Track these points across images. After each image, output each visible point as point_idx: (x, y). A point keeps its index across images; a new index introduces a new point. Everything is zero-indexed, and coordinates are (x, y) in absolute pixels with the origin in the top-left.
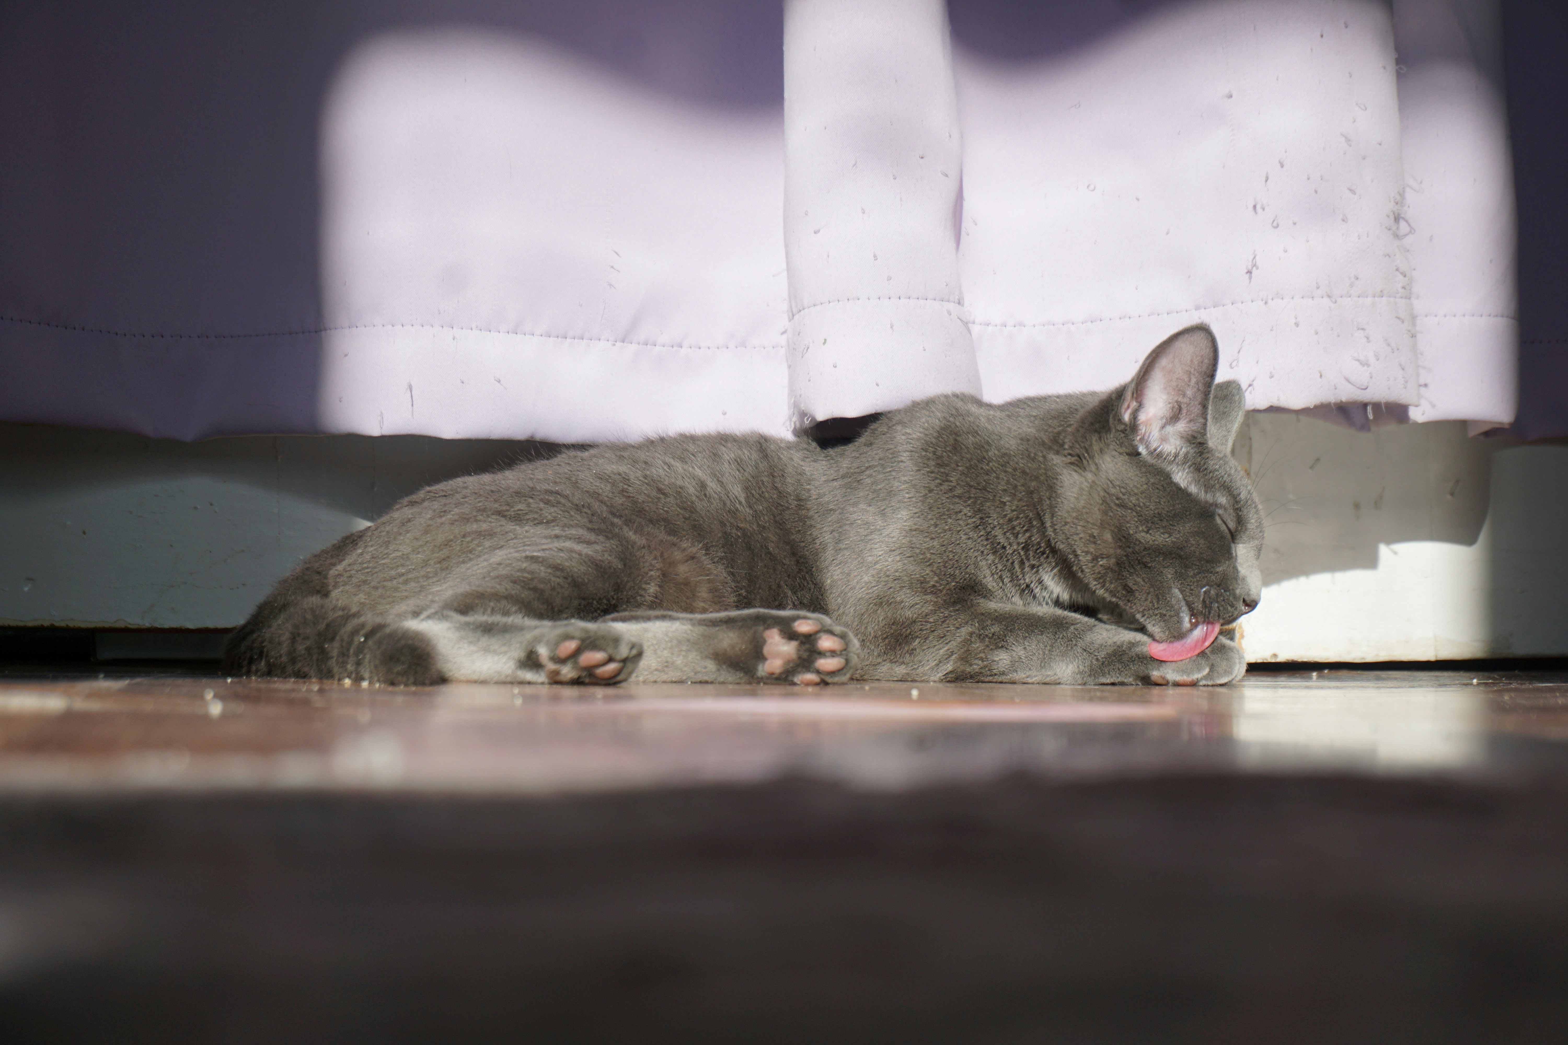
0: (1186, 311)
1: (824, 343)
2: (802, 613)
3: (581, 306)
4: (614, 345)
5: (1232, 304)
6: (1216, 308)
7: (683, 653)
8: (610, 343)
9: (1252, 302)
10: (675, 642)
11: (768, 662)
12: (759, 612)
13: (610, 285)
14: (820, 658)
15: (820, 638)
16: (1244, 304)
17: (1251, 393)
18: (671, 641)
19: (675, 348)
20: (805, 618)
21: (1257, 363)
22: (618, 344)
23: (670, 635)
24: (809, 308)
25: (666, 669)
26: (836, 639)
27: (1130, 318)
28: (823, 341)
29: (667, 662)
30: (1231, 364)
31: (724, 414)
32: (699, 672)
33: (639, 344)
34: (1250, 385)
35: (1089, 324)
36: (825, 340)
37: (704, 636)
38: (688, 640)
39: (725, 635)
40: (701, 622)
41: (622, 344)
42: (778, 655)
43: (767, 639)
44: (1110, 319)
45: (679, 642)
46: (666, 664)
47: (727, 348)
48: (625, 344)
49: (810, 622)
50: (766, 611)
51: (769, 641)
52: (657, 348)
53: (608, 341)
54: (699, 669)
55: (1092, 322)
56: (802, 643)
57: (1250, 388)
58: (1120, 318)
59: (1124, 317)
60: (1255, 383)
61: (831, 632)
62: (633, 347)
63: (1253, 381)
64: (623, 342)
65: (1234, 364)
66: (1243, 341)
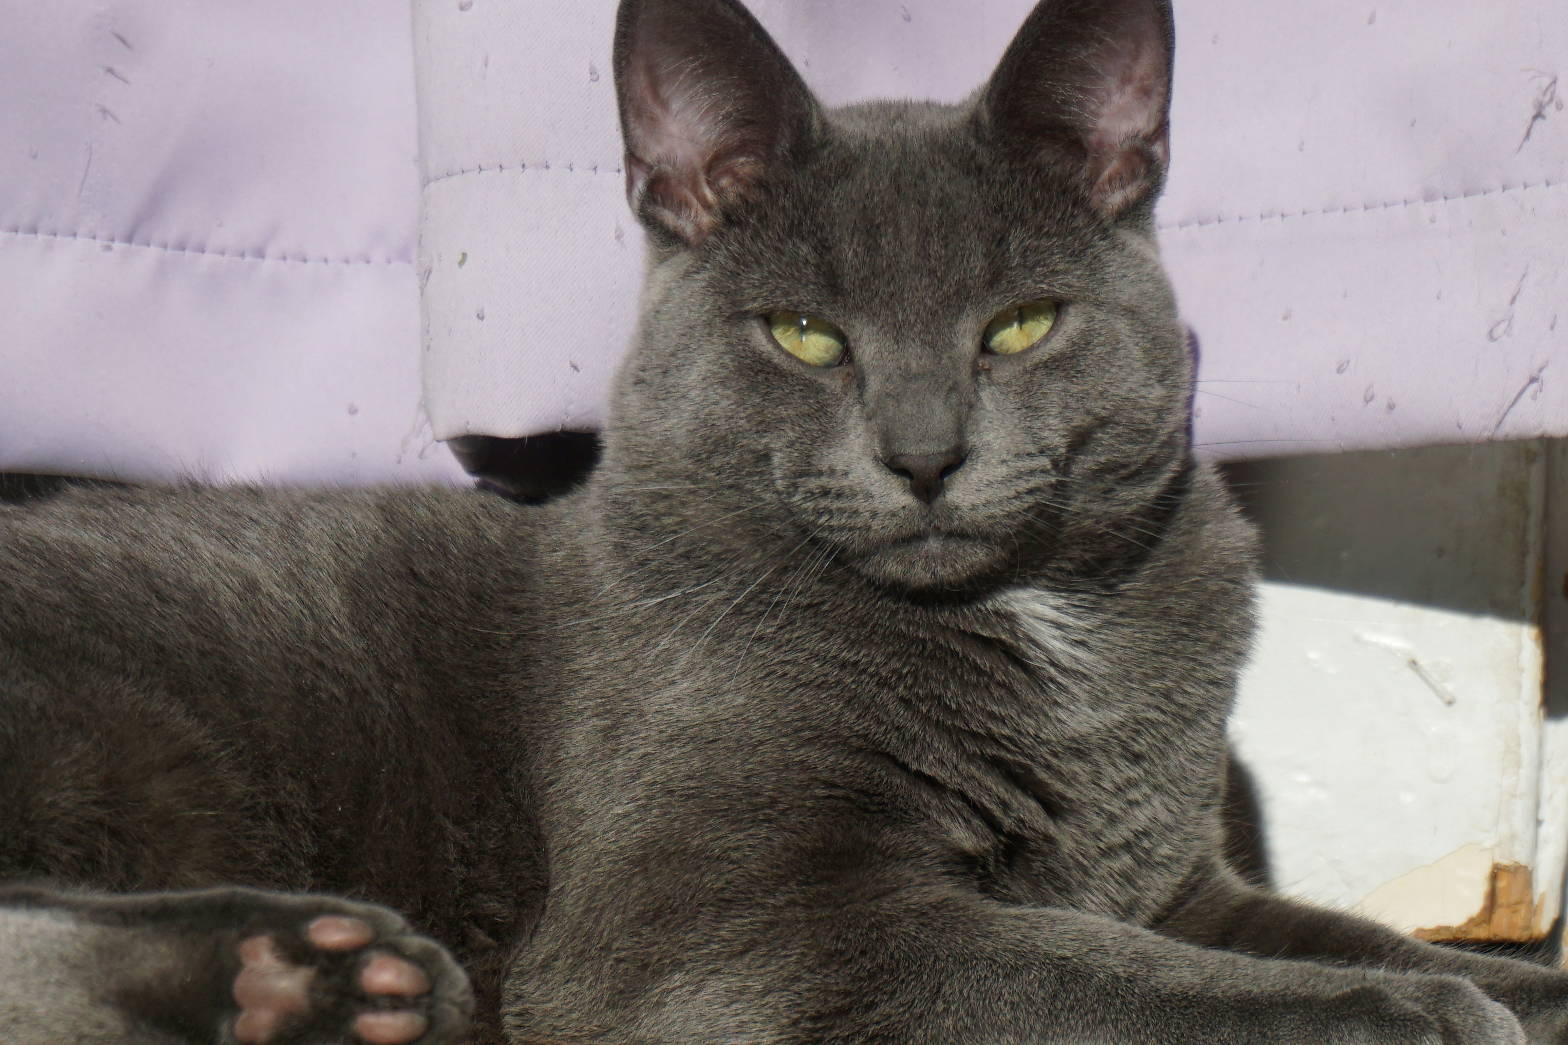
0: (1405, 202)
1: (461, 263)
2: (330, 899)
3: (35, 157)
4: (109, 248)
5: (1504, 189)
6: (1469, 198)
7: (52, 989)
8: (99, 243)
9: (1548, 184)
10: (33, 963)
11: (243, 1016)
12: (235, 894)
13: (105, 111)
14: (364, 1011)
15: (366, 964)
16: (1528, 189)
17: (1534, 397)
18: (24, 959)
19: (248, 259)
20: (338, 912)
21: (1552, 328)
22: (118, 246)
23: (26, 943)
24: (438, 179)
25: (13, 1027)
26: (405, 966)
27: (1283, 216)
28: (460, 257)
29: (14, 1009)
30: (1491, 331)
31: (353, 411)
32: (86, 1036)
33: (165, 246)
34: (1533, 380)
35: (1195, 227)
36: (464, 255)
37: (99, 949)
38: (63, 959)
39: (149, 949)
40: (99, 915)
41: (126, 245)
42: (265, 999)
43: (244, 959)
44: (1241, 219)
45: (44, 961)
46: (12, 1015)
47: (368, 262)
48: (134, 247)
49: (346, 922)
50: (252, 892)
51: (250, 964)
52: (208, 259)
53: (94, 238)
54: (86, 1029)
55: (1200, 223)
56: (325, 973)
57: (1534, 386)
58: (1262, 217)
59: (1271, 215)
60: (1545, 374)
61: (396, 951)
62: (153, 252)
63: (1541, 370)
64: (129, 239)
65: (1500, 330)
66: (1524, 276)
